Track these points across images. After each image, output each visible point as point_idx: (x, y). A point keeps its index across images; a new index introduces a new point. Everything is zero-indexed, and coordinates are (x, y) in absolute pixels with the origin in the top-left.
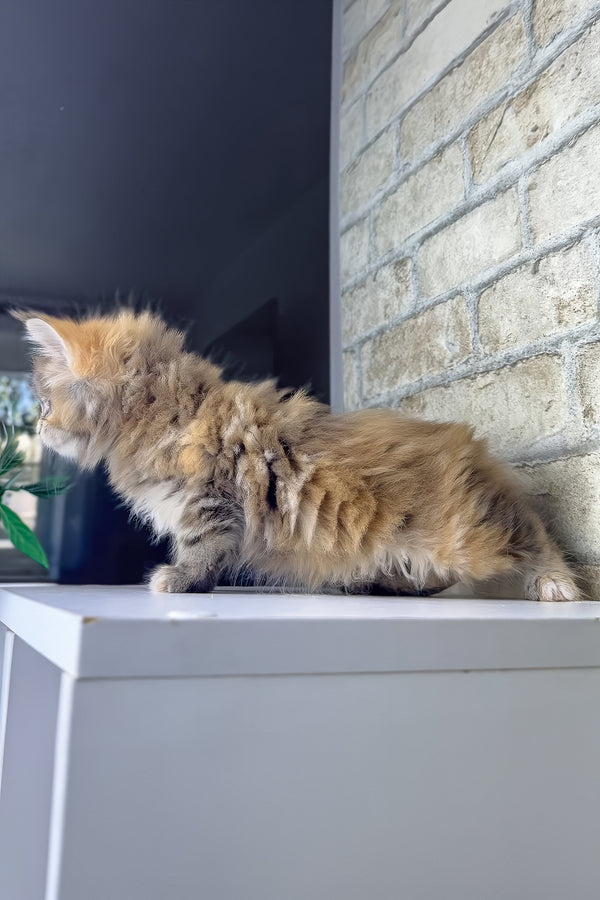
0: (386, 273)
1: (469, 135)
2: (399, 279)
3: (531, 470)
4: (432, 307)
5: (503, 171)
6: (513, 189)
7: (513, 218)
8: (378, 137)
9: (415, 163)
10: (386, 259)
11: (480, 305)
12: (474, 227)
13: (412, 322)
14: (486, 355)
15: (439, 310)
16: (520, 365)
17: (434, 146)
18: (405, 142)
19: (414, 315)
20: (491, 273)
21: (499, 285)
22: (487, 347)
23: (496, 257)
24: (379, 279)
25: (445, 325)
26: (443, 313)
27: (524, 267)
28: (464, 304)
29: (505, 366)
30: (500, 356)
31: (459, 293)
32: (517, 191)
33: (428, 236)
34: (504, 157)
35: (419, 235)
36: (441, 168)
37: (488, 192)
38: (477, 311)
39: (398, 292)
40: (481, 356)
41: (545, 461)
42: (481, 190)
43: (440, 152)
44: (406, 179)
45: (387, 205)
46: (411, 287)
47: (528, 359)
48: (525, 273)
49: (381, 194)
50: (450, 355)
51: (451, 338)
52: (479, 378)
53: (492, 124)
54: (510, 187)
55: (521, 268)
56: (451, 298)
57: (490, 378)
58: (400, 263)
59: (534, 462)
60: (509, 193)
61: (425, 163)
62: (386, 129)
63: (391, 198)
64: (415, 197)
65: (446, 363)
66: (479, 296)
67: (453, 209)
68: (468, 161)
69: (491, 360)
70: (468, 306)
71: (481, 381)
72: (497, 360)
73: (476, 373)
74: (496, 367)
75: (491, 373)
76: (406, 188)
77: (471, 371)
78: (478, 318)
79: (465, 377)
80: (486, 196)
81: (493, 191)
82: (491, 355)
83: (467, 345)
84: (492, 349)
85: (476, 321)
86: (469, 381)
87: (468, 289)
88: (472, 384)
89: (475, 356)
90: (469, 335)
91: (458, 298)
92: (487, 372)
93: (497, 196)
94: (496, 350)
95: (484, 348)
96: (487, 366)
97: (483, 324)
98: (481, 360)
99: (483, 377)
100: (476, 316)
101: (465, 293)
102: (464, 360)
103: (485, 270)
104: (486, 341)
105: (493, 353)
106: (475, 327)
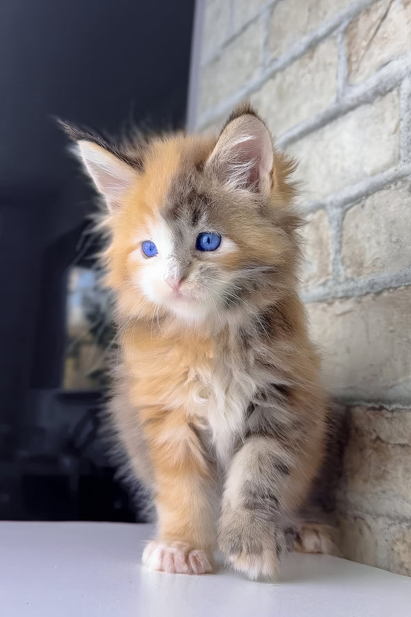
1: (348, 28)
3: (389, 415)
5: (384, 71)
6: (395, 92)
7: (392, 125)
8: (245, 28)
9: (284, 58)
11: (344, 223)
12: (345, 133)
14: (347, 279)
16: (385, 294)
17: (306, 39)
18: (274, 35)
20: (360, 187)
21: (368, 202)
22: (349, 271)
23: (368, 170)
27: (400, 183)
28: (326, 221)
29: (368, 293)
30: (363, 281)
31: (322, 207)
32: (399, 94)
33: (292, 140)
34: (385, 55)
35: (282, 139)
36: (312, 64)
37: (365, 94)
38: (341, 229)
41: (406, 407)
42: (356, 92)
43: (312, 47)
44: (272, 76)
47: (395, 288)
48: (400, 191)
50: (306, 274)
51: (309, 256)
52: (337, 303)
53: (375, 17)
54: (391, 90)
55: (396, 184)
56: (312, 212)
57: (349, 305)
59: (394, 406)
60: (389, 96)
61: (294, 59)
62: (254, 20)
64: (281, 96)
66: (344, 213)
67: (322, 111)
68: (343, 59)
69: (352, 284)
70: (330, 222)
71: (339, 307)
72: (359, 285)
73: (334, 298)
74: (357, 293)
75: (351, 300)
76: (272, 86)
77: (328, 294)
78: (341, 236)
79: (321, 301)
80: (362, 99)
81: (370, 94)
82: (352, 279)
83: (327, 265)
84: (354, 272)
85: (339, 240)
86: (325, 305)
87: (332, 203)
88: (329, 309)
89: (334, 279)
90: (329, 254)
91: (321, 212)
92: (346, 297)
93: (374, 99)
94: (359, 274)
95: (345, 270)
96: (347, 291)
97: (347, 243)
98: (340, 284)
99: (341, 303)
100: (339, 234)
101: (329, 207)
102: (322, 280)
103: (354, 182)
104: (348, 263)
105: (355, 277)
106: (337, 246)
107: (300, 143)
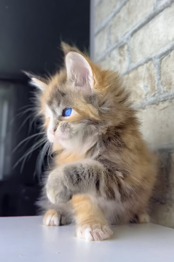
0: (115, 53)
2: (121, 55)
4: (136, 68)
10: (115, 45)
11: (161, 65)
12: (159, 23)
13: (126, 76)
14: (164, 92)
15: (140, 69)
19: (128, 73)
21: (172, 53)
22: (165, 88)
24: (112, 56)
25: (143, 77)
26: (142, 71)
28: (153, 66)
31: (150, 59)
33: (135, 32)
35: (130, 32)
37: (167, 3)
38: (160, 68)
39: (120, 62)
40: (162, 92)
45: (116, 18)
46: (127, 59)
49: (112, 14)
50: (145, 92)
51: (146, 83)
52: (160, 104)
56: (146, 62)
57: (166, 104)
58: (121, 47)
63: (117, 15)
64: (129, 12)
65: (143, 96)
66: (161, 61)
67: (147, 16)
69: (167, 94)
70: (155, 66)
71: (162, 106)
72: (171, 94)
73: (159, 102)
74: (170, 98)
75: (167, 101)
76: (125, 9)
77: (156, 100)
78: (160, 72)
79: (153, 104)
80: (166, 5)
81: (169, 2)
82: (167, 92)
83: (154, 87)
84: (168, 88)
85: (159, 74)
86: (155, 105)
87: (155, 57)
88: (157, 107)
89: (158, 93)
90: (155, 81)
91: (150, 62)
92: (165, 100)
93: (171, 5)
94: (170, 89)
95: (163, 88)
96: (165, 97)
97: (163, 75)
98: (161, 94)
99: (162, 103)
100: (159, 71)
101: (153, 59)
102: (153, 94)
103: (164, 46)
104: (164, 84)
105: (168, 90)
106: (159, 77)
107: (138, 32)
